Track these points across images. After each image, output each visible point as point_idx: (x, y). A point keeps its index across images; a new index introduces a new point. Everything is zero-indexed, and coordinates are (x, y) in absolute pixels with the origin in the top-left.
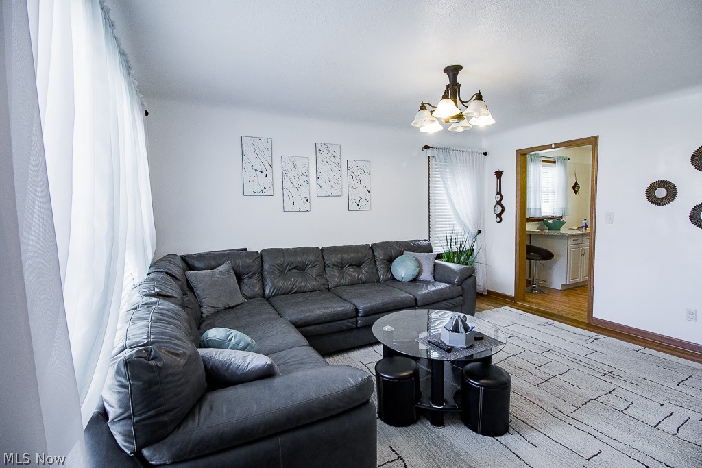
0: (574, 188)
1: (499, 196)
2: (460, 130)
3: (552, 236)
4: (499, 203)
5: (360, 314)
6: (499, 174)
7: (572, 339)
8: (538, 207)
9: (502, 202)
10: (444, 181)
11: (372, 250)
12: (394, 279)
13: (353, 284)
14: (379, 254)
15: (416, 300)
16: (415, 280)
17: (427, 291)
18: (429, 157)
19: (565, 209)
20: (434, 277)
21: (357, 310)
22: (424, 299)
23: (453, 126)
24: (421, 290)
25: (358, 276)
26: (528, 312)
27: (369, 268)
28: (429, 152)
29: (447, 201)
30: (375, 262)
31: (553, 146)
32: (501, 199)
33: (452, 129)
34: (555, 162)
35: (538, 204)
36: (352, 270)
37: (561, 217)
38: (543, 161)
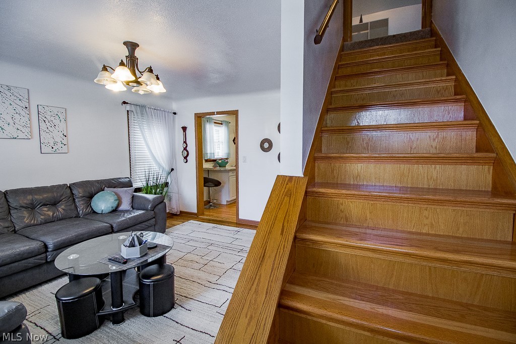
0: (234, 140)
1: (185, 144)
2: (141, 92)
3: (220, 171)
4: (185, 149)
5: (49, 250)
6: (184, 129)
7: (226, 234)
8: (212, 152)
9: (188, 149)
10: (141, 131)
11: (71, 189)
12: (94, 212)
13: (47, 222)
14: (78, 192)
15: (112, 227)
16: (115, 211)
17: (124, 218)
18: (128, 111)
19: (229, 154)
20: (132, 207)
21: (46, 246)
22: (120, 225)
23: (135, 89)
24: (118, 218)
25: (53, 214)
26: (204, 222)
27: (65, 206)
28: (128, 107)
29: (145, 147)
30: (74, 199)
31: (216, 113)
32: (186, 147)
33: (136, 91)
34: (222, 124)
35: (212, 150)
36: (46, 209)
37: (227, 159)
38: (215, 123)
